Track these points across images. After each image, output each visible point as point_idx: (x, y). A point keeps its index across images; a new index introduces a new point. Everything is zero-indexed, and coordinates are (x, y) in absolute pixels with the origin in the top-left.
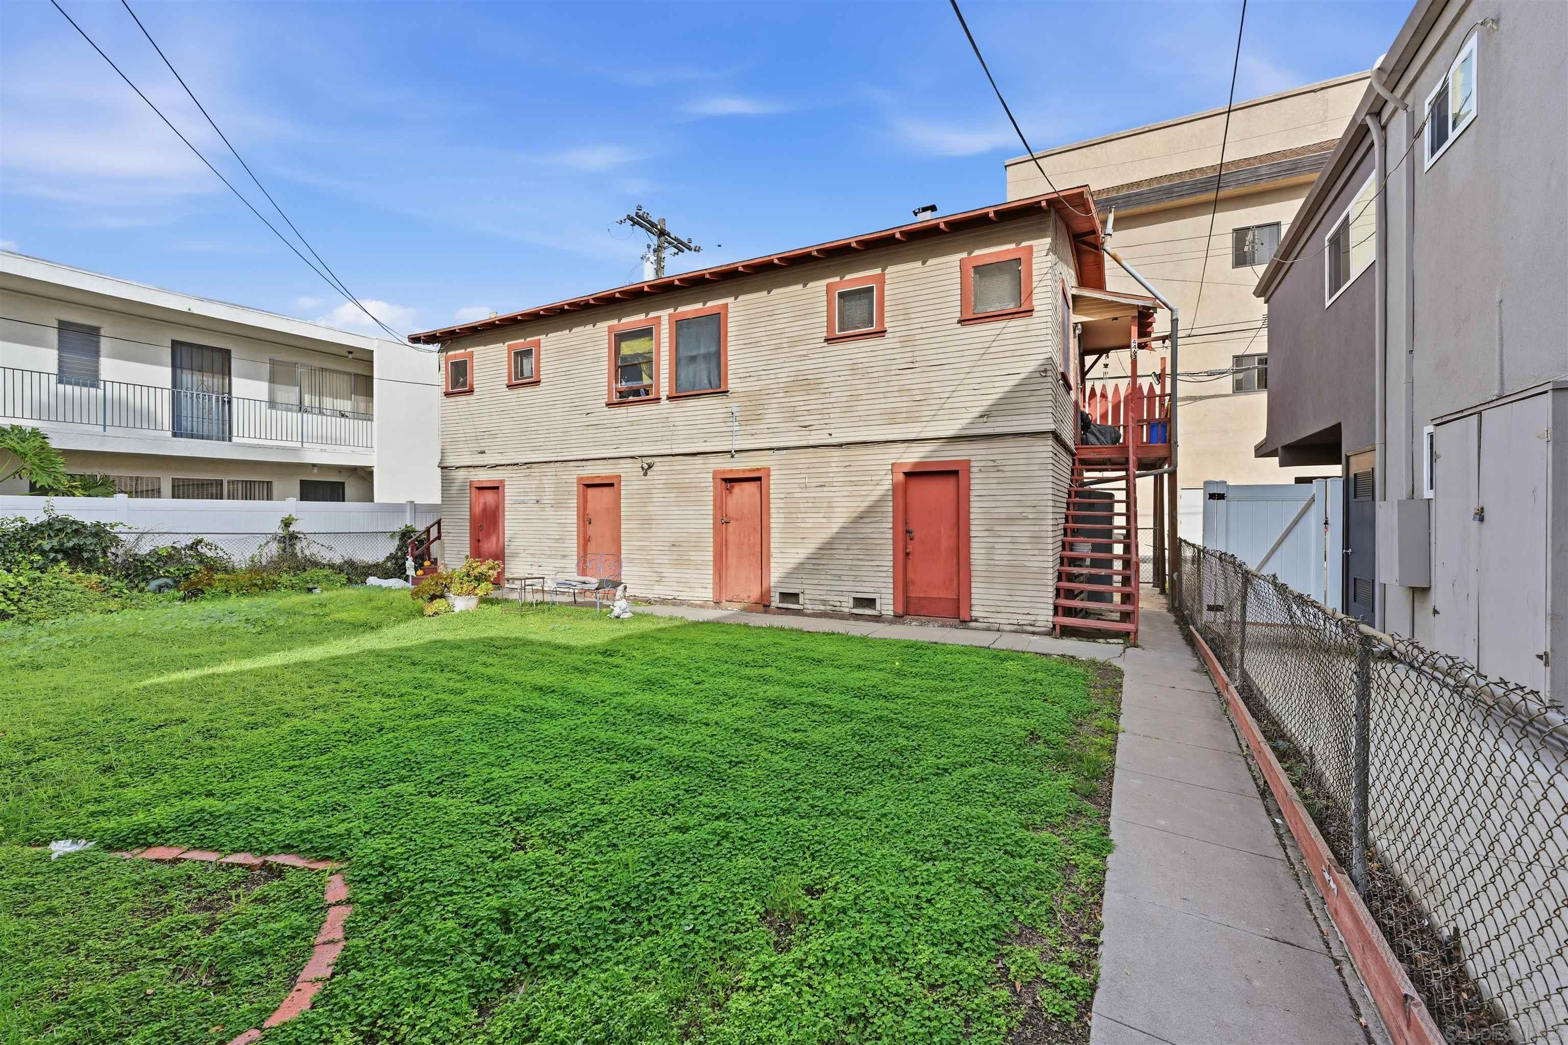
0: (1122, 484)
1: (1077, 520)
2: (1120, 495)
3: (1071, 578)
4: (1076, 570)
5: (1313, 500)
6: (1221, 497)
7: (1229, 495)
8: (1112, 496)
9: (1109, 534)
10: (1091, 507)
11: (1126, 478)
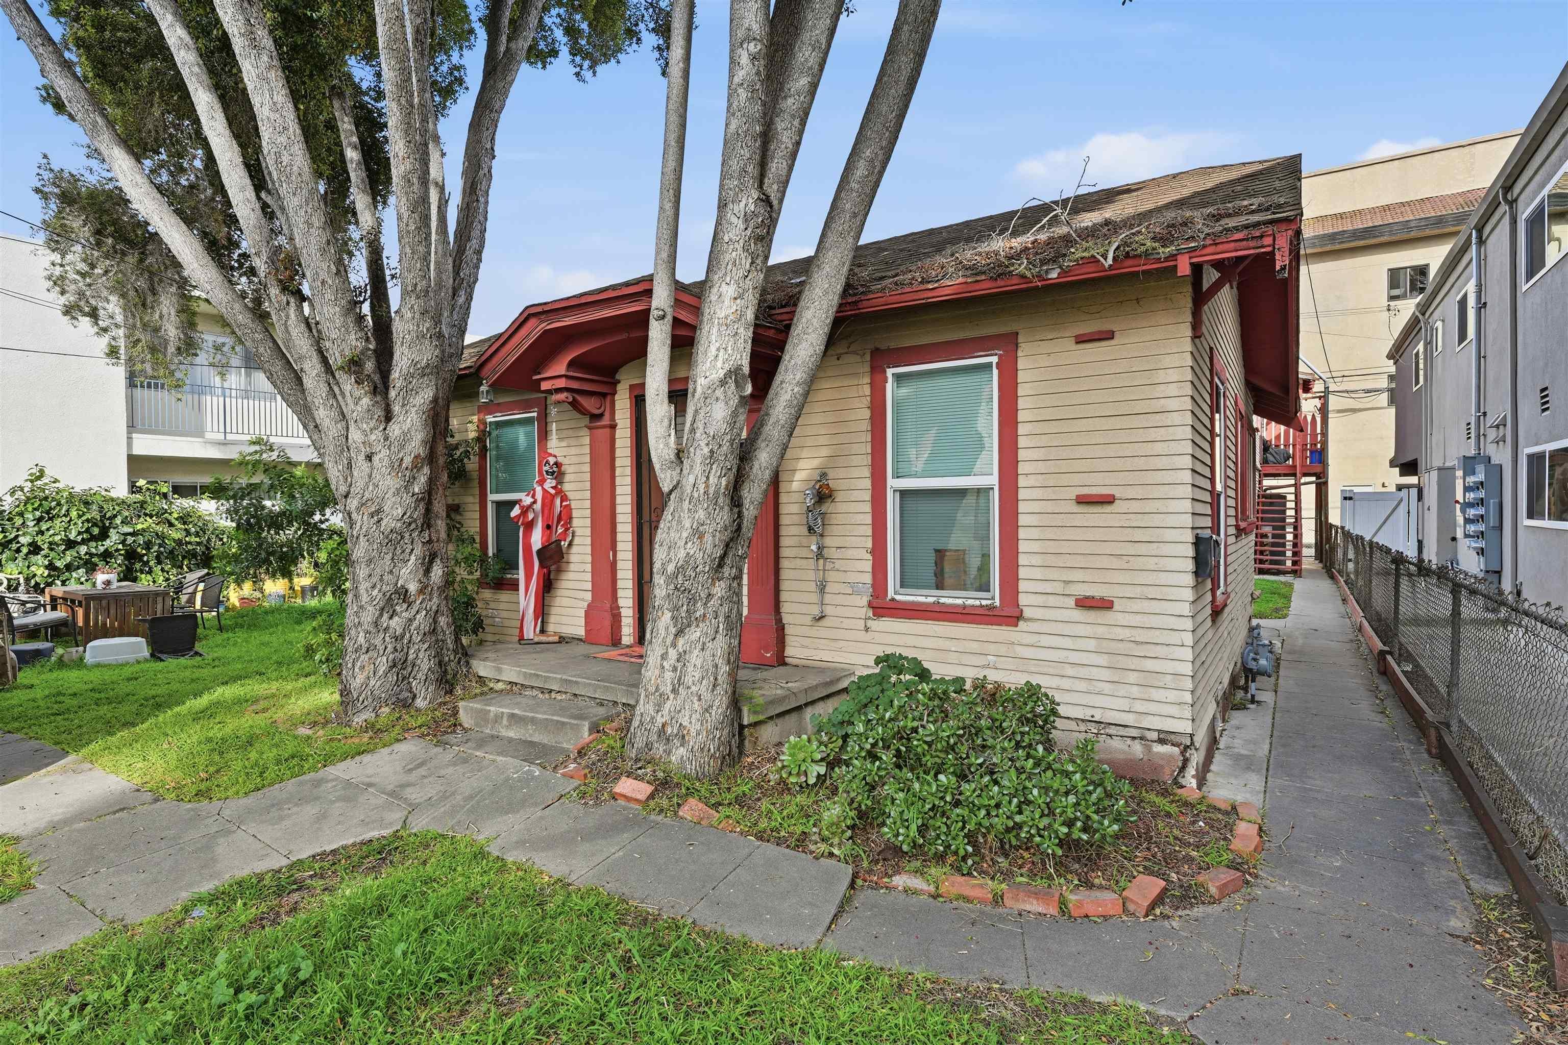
0: (1292, 490)
1: (1264, 512)
2: (1292, 497)
3: (1262, 544)
4: (1265, 540)
5: (1402, 500)
6: (1351, 498)
7: (1356, 497)
8: (1285, 497)
9: (1284, 520)
10: (1271, 504)
11: (1295, 485)
